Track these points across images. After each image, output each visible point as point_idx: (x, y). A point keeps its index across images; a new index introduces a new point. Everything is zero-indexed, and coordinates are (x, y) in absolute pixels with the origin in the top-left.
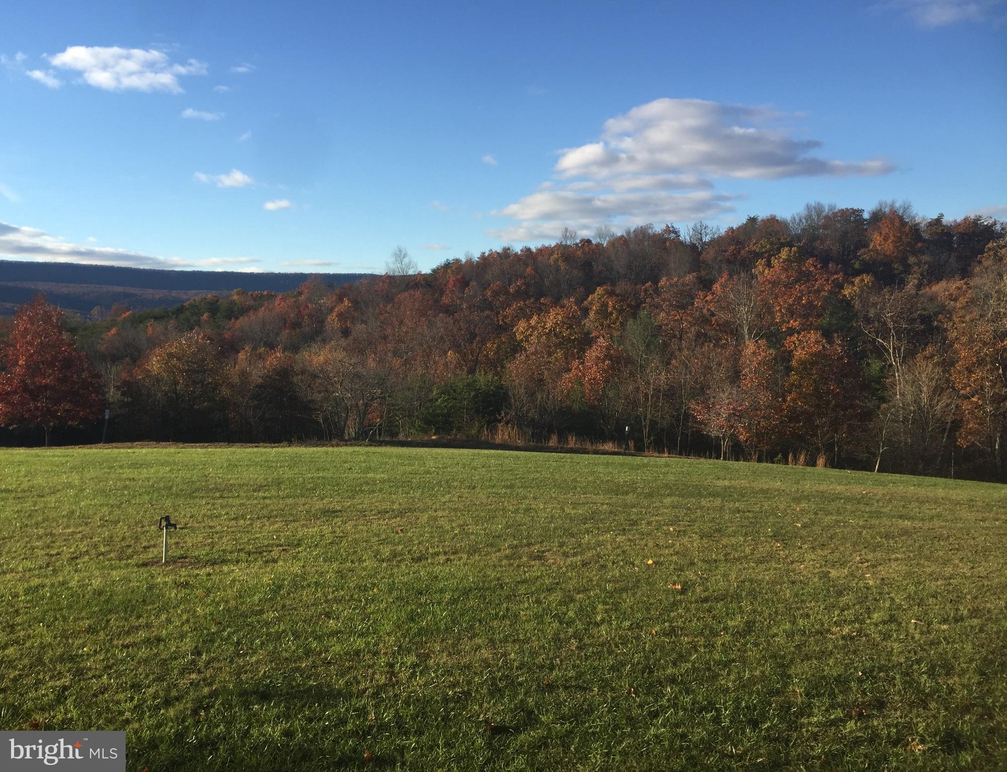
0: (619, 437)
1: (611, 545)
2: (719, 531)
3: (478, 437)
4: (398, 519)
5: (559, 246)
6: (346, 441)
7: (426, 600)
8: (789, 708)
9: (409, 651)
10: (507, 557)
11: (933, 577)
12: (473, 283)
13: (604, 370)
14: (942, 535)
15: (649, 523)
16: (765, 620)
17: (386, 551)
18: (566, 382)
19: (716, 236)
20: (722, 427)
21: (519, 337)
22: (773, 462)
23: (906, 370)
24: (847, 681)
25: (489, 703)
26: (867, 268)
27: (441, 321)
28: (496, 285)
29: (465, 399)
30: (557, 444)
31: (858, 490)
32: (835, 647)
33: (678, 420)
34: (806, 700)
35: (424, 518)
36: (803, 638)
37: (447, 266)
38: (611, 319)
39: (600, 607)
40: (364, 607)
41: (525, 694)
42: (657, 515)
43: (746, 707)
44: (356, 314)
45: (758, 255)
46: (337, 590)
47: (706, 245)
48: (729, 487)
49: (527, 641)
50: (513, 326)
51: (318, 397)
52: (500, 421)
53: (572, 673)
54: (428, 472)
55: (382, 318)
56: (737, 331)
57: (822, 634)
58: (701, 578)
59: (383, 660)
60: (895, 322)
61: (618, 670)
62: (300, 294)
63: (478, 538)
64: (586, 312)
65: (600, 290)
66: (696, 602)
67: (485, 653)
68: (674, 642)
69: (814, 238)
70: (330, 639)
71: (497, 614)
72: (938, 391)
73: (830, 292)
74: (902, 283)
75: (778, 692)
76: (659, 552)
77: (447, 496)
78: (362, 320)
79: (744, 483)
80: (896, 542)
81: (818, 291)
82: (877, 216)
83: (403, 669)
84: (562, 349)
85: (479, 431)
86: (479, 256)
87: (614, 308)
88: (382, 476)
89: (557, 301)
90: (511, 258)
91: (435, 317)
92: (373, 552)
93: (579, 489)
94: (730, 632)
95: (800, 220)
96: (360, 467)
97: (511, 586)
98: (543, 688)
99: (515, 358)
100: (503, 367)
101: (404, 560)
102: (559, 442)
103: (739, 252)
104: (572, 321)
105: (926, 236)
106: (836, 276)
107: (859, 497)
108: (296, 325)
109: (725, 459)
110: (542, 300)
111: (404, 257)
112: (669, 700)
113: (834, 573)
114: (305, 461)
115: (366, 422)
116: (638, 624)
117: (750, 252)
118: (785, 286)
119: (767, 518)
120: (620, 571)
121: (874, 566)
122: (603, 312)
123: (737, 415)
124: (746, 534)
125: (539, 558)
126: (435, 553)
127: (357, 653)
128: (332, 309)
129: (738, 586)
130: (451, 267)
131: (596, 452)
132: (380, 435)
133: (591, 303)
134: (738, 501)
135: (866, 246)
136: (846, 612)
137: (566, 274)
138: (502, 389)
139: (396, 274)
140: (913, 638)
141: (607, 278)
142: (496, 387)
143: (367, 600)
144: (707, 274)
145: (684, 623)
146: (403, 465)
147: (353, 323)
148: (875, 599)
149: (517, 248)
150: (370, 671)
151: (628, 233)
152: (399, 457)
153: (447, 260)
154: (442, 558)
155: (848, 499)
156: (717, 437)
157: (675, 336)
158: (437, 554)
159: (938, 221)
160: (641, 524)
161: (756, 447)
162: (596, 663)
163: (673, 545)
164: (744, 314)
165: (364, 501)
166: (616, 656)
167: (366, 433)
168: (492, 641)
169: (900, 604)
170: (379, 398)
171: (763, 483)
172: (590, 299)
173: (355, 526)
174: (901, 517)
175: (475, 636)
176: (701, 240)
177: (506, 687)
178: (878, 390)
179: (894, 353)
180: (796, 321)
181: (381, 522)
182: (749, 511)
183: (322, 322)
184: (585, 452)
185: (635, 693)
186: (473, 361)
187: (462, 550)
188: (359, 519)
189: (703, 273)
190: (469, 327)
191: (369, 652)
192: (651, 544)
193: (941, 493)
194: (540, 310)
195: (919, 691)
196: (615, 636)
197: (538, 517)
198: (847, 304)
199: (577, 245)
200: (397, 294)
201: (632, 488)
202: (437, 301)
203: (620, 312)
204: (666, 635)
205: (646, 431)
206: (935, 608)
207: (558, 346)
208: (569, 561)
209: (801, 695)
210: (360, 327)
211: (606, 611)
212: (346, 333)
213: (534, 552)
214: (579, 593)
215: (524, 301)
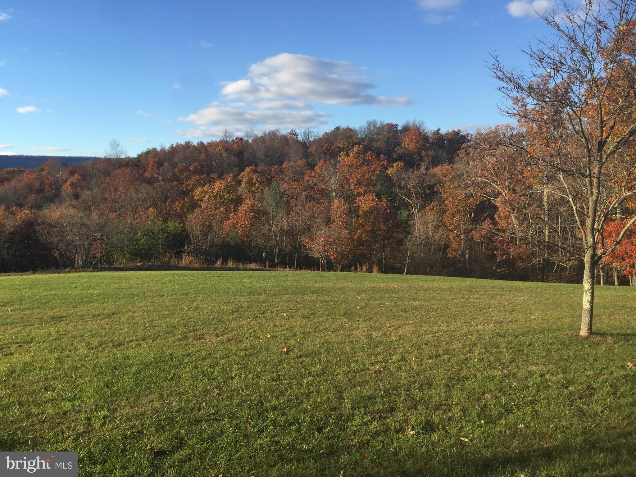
0: (259, 260)
1: (247, 327)
2: (313, 314)
3: (169, 263)
4: (107, 320)
5: (221, 142)
6: (76, 269)
7: (119, 372)
8: (341, 417)
9: (103, 408)
10: (179, 340)
11: (426, 333)
12: (166, 164)
13: (250, 219)
14: (434, 308)
15: (272, 312)
16: (333, 366)
17: (95, 342)
18: (227, 226)
19: (317, 138)
20: (320, 252)
21: (196, 198)
22: (349, 271)
23: (420, 216)
24: (375, 398)
25: (154, 437)
26: (400, 158)
27: (145, 189)
28: (181, 166)
29: (160, 239)
30: (220, 266)
31: (392, 285)
32: (371, 378)
33: (295, 248)
34: (351, 411)
35: (125, 318)
36: (354, 375)
37: (148, 153)
38: (255, 187)
39: (235, 366)
40: (74, 381)
41: (180, 428)
42: (277, 307)
43: (316, 420)
44: (84, 184)
45: (340, 150)
46: (55, 371)
47: (311, 143)
48: (322, 288)
49: (186, 393)
50: (193, 192)
51: (55, 240)
52: (184, 252)
53: (212, 411)
54: (132, 287)
55: (103, 186)
56: (329, 194)
57: (364, 371)
58: (299, 344)
59: (83, 416)
60: (415, 189)
61: (242, 406)
62: (43, 170)
63: (160, 329)
64: (239, 182)
65: (248, 169)
66: (294, 358)
67: (156, 404)
68: (278, 384)
69: (372, 140)
70: (47, 405)
71: (167, 378)
72: (437, 227)
73: (380, 171)
74: (418, 167)
75: (336, 408)
76: (276, 329)
77: (143, 302)
78: (88, 188)
79: (331, 284)
80: (409, 314)
81: (374, 171)
82: (406, 129)
83: (97, 420)
84: (224, 206)
85: (170, 259)
86: (169, 147)
87: (257, 180)
88: (98, 291)
89: (221, 176)
90: (191, 148)
91: (140, 185)
92: (85, 343)
93: (231, 293)
94: (312, 374)
95: (364, 130)
96: (83, 286)
97: (179, 359)
98: (192, 422)
99: (193, 211)
100: (186, 218)
101: (107, 347)
102: (222, 264)
103: (330, 147)
104: (230, 189)
105: (431, 140)
106: (383, 162)
107: (393, 289)
108: (40, 191)
109: (322, 270)
110: (211, 175)
111: (118, 146)
112: (271, 421)
113: (374, 334)
114: (42, 284)
115: (90, 255)
116: (257, 375)
117: (337, 147)
118: (356, 168)
119: (341, 304)
120: (250, 343)
121: (397, 329)
122: (250, 183)
123: (329, 243)
124: (328, 315)
125: (200, 338)
126: (130, 341)
127: (65, 413)
128: (66, 181)
129: (320, 347)
130: (151, 153)
131: (245, 270)
132: (101, 263)
133: (242, 177)
134: (326, 295)
135: (399, 145)
136: (378, 357)
137: (227, 159)
138: (185, 231)
139: (112, 157)
140: (413, 369)
141: (253, 162)
142: (181, 230)
143: (76, 376)
144: (312, 160)
145: (286, 372)
146: (114, 283)
147: (81, 189)
148: (395, 348)
149: (195, 142)
150: (73, 424)
151: (265, 134)
152: (113, 278)
153: (148, 149)
154: (134, 344)
155: (387, 291)
156: (318, 258)
157: (293, 198)
158: (131, 341)
159: (437, 132)
160: (267, 313)
161: (340, 262)
162: (228, 403)
163: (285, 324)
164: (333, 184)
165: (82, 309)
166: (242, 397)
167: (91, 263)
168: (161, 396)
169: (408, 350)
170: (100, 239)
171: (341, 284)
172: (242, 175)
173: (75, 326)
174: (414, 300)
175: (150, 393)
176: (309, 139)
177: (167, 425)
178: (406, 227)
179: (415, 206)
180: (362, 188)
181: (94, 322)
182: (331, 301)
183: (59, 189)
184: (238, 270)
185: (251, 419)
186: (167, 214)
187: (149, 337)
188: (78, 321)
189: (310, 160)
190: (163, 192)
191: (74, 411)
192: (271, 325)
193: (436, 284)
194: (211, 181)
195: (414, 400)
196: (242, 385)
197: (202, 312)
198: (389, 179)
199: (233, 140)
200: (113, 171)
201: (264, 290)
202: (141, 175)
203: (261, 183)
204: (274, 380)
205: (276, 256)
206: (426, 350)
207: (222, 203)
208: (219, 339)
209: (349, 409)
210: (88, 193)
211: (239, 369)
212: (76, 196)
213: (197, 335)
214: (223, 359)
215: (200, 176)
